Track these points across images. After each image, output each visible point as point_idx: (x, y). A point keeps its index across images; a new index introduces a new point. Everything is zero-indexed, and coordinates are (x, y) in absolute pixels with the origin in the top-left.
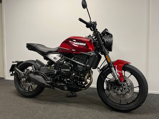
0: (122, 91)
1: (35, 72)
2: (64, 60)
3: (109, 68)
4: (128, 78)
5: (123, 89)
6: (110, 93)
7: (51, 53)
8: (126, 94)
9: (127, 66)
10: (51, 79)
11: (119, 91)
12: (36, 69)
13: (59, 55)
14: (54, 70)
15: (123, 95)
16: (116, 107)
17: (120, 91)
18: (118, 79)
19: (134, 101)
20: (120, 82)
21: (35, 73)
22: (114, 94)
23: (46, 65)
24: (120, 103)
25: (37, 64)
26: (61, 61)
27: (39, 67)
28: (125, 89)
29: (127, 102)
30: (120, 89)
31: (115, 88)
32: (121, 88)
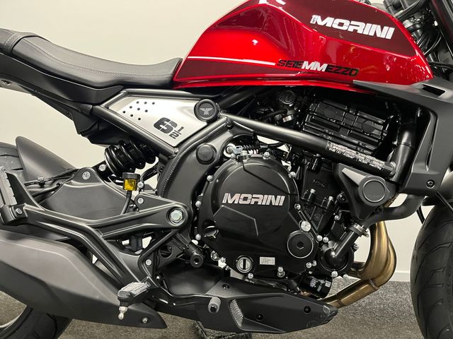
1: (20, 220)
2: (228, 135)
7: (129, 94)
10: (143, 261)
12: (21, 197)
13: (192, 104)
14: (159, 198)
21: (15, 223)
23: (96, 167)
25: (29, 163)
26: (206, 141)
27: (42, 185)
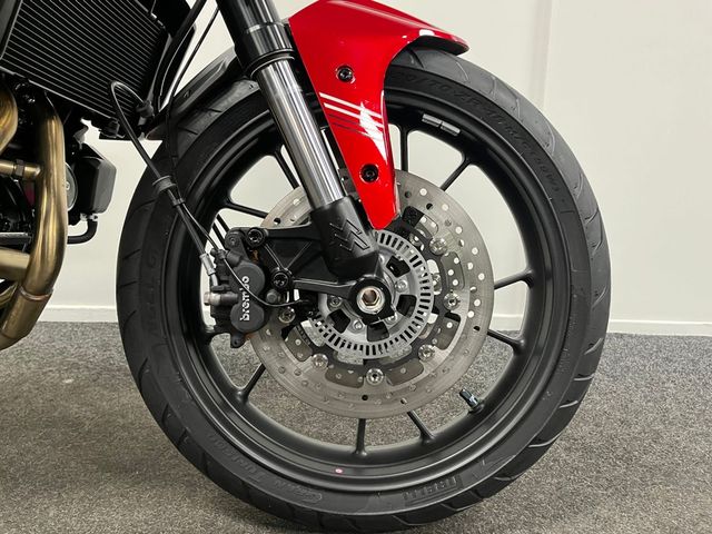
0: (376, 327)
3: (243, 90)
4: (445, 187)
5: (387, 312)
6: (263, 368)
8: (415, 354)
9: (436, 64)
11: (348, 334)
15: (385, 369)
16: (320, 495)
17: (356, 335)
18: (336, 194)
19: (480, 415)
20: (367, 227)
22: (302, 366)
24: (360, 445)
28: (407, 304)
29: (424, 435)
30: (362, 306)
31: (308, 308)
32: (369, 300)
